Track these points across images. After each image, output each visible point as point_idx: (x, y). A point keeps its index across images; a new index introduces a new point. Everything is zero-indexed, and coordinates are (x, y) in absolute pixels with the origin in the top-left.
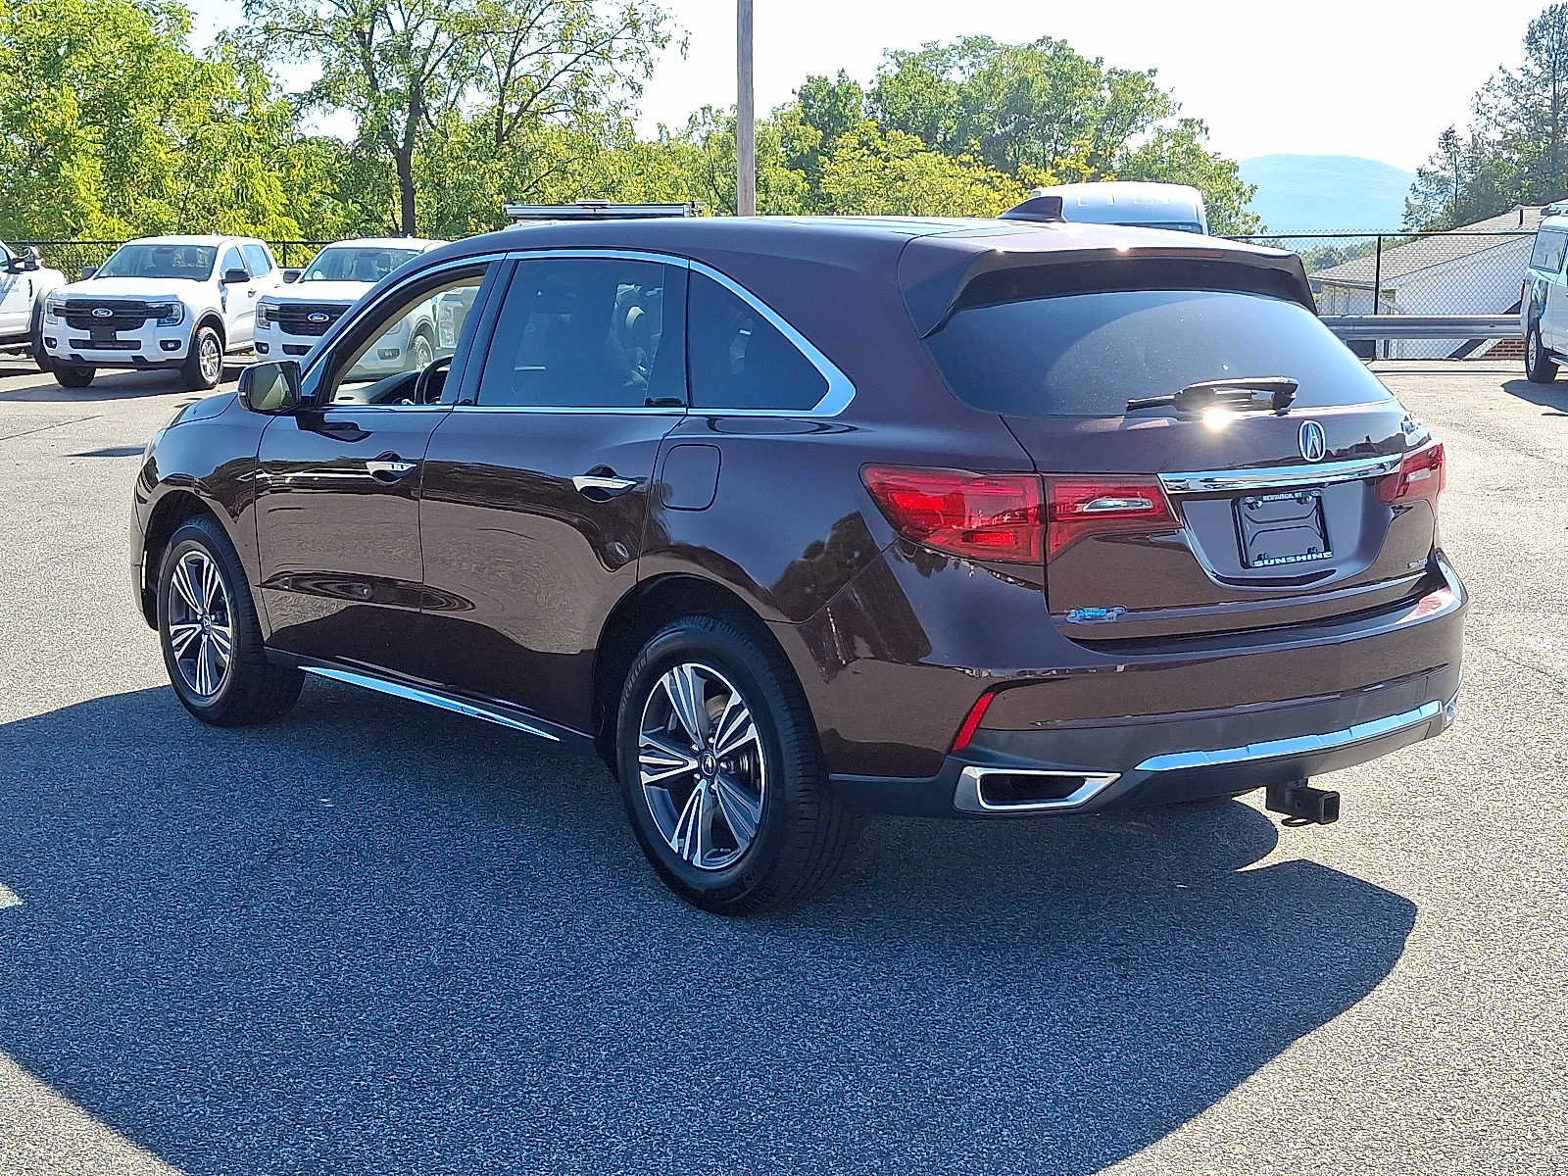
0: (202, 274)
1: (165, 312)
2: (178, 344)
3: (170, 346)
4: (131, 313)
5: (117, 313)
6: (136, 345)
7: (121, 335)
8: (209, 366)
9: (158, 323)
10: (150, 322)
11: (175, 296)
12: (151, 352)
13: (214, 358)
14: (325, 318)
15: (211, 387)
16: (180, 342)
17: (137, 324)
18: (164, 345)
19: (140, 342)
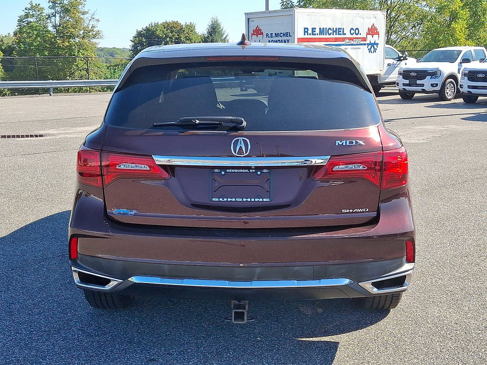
0: (452, 60)
1: (434, 74)
2: (437, 85)
3: (435, 85)
4: (422, 74)
5: (418, 74)
6: (422, 85)
7: (419, 82)
8: (449, 93)
9: (431, 77)
10: (428, 77)
11: (438, 68)
12: (428, 87)
13: (452, 90)
14: (483, 75)
15: (450, 100)
16: (438, 84)
17: (423, 78)
18: (432, 85)
19: (424, 84)
